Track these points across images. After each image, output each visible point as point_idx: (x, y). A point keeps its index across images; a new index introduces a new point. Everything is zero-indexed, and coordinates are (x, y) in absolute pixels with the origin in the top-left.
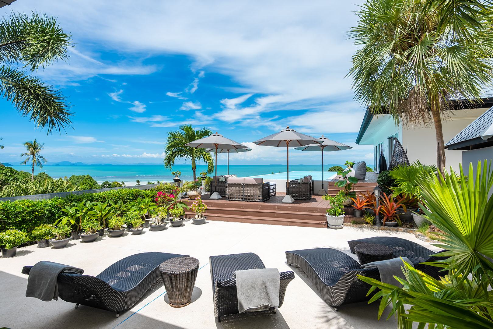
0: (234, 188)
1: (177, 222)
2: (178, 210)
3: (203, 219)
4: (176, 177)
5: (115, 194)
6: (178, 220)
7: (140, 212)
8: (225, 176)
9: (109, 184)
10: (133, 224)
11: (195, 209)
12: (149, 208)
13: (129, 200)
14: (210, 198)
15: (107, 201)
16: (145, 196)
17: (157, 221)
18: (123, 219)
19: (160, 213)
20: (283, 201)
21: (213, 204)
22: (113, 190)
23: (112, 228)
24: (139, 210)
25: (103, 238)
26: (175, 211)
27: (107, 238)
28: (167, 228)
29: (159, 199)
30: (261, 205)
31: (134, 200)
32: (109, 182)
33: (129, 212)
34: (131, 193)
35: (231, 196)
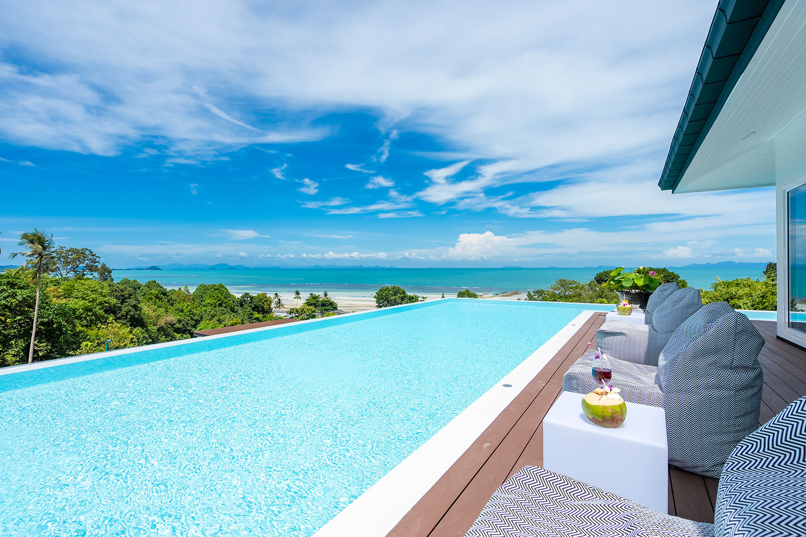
9: (250, 297)
32: (251, 295)
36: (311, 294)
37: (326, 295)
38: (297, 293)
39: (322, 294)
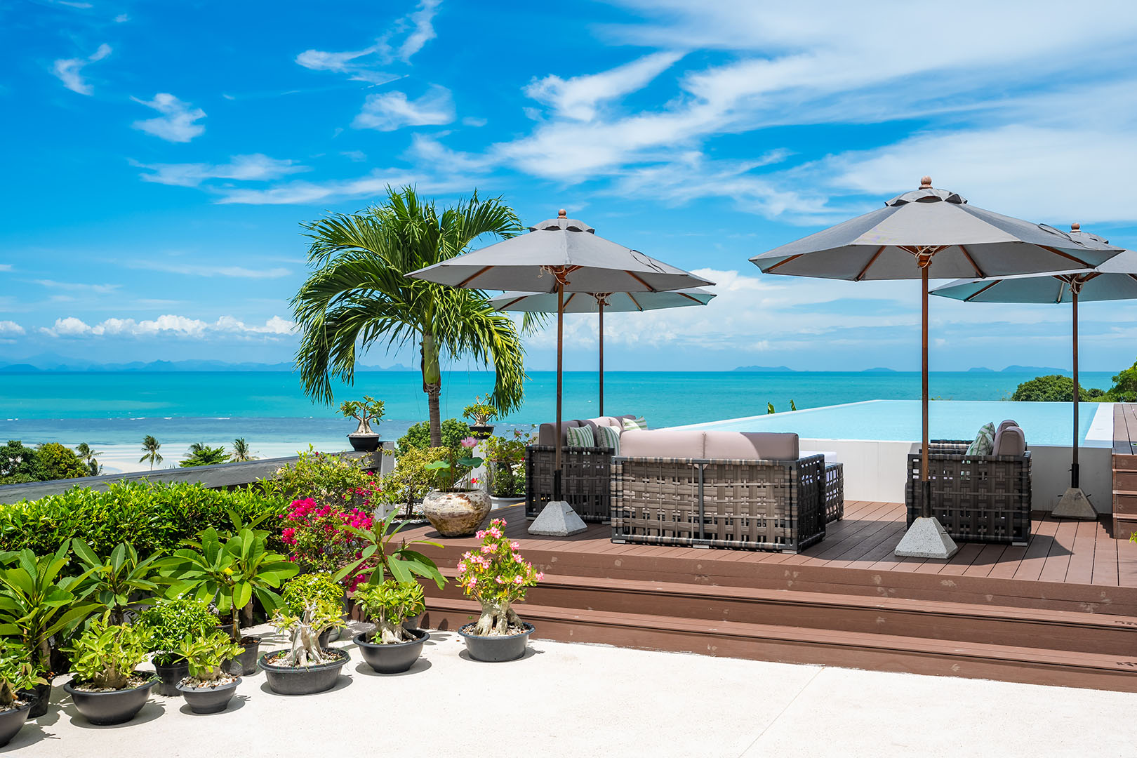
0: (654, 485)
1: (392, 649)
2: (398, 588)
3: (514, 632)
4: (362, 426)
5: (96, 512)
6: (396, 639)
7: (216, 602)
8: (592, 424)
9: (23, 456)
10: (190, 661)
11: (479, 585)
12: (257, 579)
13: (157, 537)
14: (532, 528)
15: (64, 548)
16: (235, 519)
17: (299, 643)
18: (141, 634)
19: (312, 607)
20: (903, 547)
21: (554, 559)
22: (85, 493)
23: (90, 680)
24: (210, 586)
25: (46, 729)
26: (380, 595)
27: (62, 726)
28: (346, 681)
29: (303, 536)
30: (793, 568)
31: (184, 536)
32: (25, 445)
33: (168, 599)
34: (167, 506)
35: (639, 521)
36: (197, 448)
37: (241, 449)
38: (151, 444)
39: (229, 449)
